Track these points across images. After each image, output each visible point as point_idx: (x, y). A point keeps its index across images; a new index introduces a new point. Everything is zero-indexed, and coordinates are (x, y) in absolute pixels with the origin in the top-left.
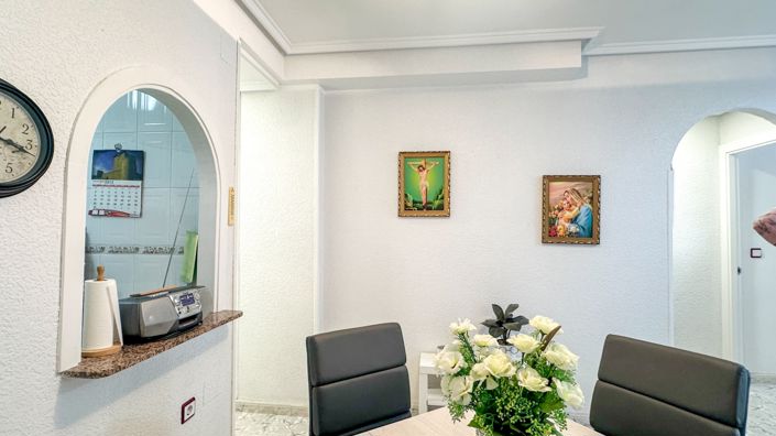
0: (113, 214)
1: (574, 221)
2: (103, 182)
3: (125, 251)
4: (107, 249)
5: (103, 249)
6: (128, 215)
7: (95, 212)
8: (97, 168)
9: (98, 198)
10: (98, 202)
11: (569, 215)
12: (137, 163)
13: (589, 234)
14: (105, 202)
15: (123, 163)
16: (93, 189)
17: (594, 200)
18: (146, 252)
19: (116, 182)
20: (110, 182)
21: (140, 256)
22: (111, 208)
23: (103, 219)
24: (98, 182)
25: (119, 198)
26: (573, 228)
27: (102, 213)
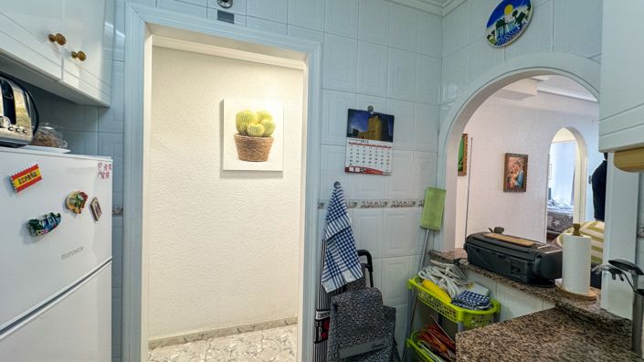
0: (368, 171)
1: (516, 179)
2: (358, 141)
3: (376, 205)
4: (359, 205)
5: (356, 204)
6: (380, 173)
7: (351, 169)
8: (353, 127)
9: (355, 155)
10: (354, 159)
11: (515, 175)
12: (389, 126)
13: (522, 187)
14: (361, 159)
15: (377, 125)
16: (349, 147)
17: (525, 168)
18: (394, 206)
19: (371, 142)
20: (366, 141)
21: (388, 210)
22: (367, 165)
23: (359, 175)
24: (353, 140)
25: (373, 157)
26: (516, 183)
27: (357, 170)
